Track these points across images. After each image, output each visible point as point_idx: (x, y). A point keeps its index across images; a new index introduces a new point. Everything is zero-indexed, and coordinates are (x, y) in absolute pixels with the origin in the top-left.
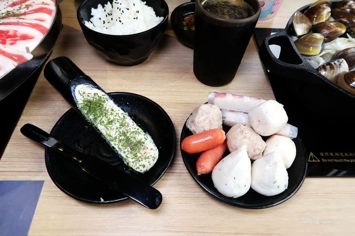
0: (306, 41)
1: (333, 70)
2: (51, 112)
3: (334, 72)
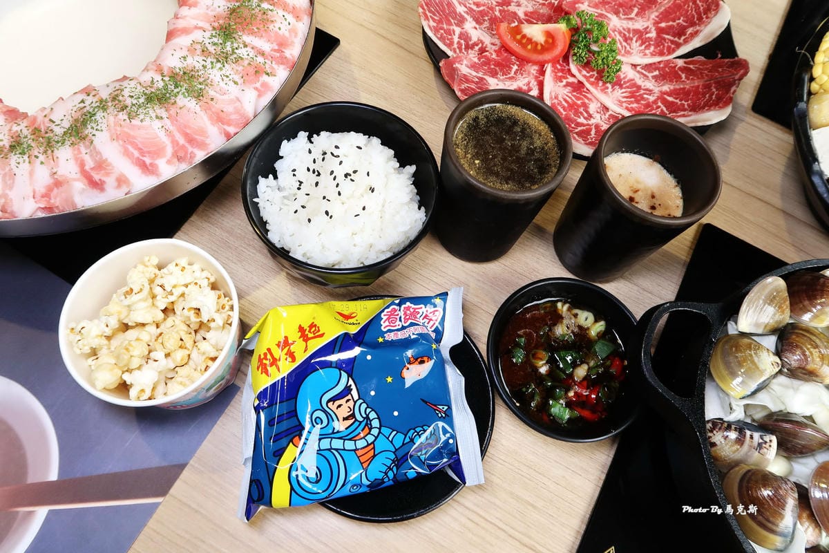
0: (737, 357)
1: (739, 447)
2: (239, 231)
3: (738, 450)
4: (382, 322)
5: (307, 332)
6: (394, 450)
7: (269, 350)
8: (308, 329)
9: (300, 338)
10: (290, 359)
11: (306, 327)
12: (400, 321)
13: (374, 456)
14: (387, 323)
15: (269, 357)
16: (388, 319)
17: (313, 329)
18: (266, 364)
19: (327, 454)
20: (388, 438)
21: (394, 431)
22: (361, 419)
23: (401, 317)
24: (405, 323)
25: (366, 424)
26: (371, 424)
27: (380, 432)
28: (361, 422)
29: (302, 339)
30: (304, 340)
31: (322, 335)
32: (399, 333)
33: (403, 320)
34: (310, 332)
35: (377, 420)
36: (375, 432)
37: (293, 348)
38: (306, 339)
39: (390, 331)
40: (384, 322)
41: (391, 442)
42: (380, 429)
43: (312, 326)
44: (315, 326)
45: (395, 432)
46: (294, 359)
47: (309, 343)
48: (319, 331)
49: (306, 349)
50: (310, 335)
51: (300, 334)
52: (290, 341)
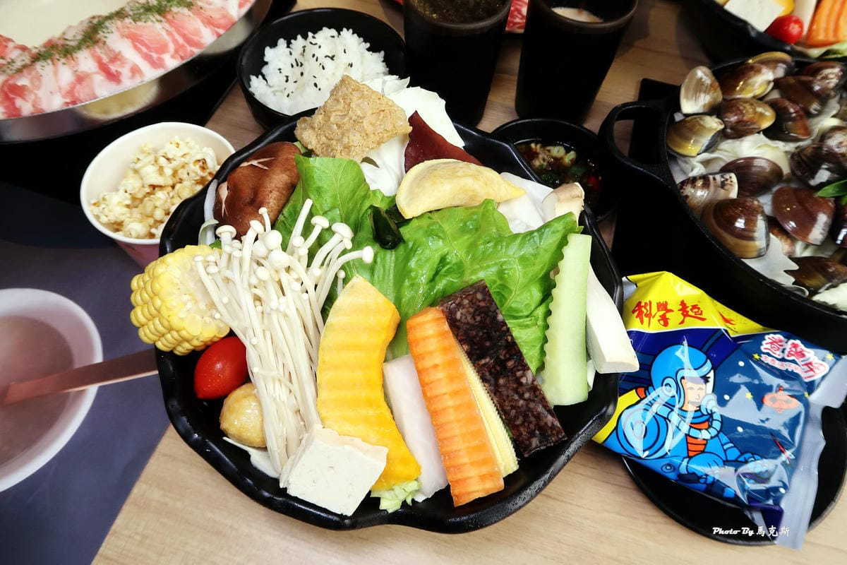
4: (764, 342)
5: (688, 309)
6: (725, 459)
7: (650, 302)
8: (691, 307)
9: (679, 310)
10: (662, 322)
11: (689, 304)
12: (783, 352)
13: (703, 452)
14: (768, 346)
15: (648, 307)
16: (771, 343)
17: (696, 310)
18: (643, 312)
19: (661, 421)
20: (723, 445)
21: (731, 442)
22: (705, 413)
23: (784, 349)
24: (788, 356)
25: (708, 420)
26: (712, 423)
27: (717, 435)
28: (703, 415)
29: (681, 312)
30: (682, 314)
31: (703, 319)
32: (777, 362)
33: (786, 352)
34: (691, 310)
35: (719, 424)
36: (714, 432)
37: (668, 315)
38: (685, 314)
39: (768, 354)
40: (767, 344)
41: (725, 451)
42: (719, 432)
43: (694, 307)
44: (699, 308)
45: (731, 445)
46: (666, 324)
47: (687, 319)
48: (701, 314)
49: (682, 322)
50: (690, 313)
51: (681, 307)
52: (669, 307)
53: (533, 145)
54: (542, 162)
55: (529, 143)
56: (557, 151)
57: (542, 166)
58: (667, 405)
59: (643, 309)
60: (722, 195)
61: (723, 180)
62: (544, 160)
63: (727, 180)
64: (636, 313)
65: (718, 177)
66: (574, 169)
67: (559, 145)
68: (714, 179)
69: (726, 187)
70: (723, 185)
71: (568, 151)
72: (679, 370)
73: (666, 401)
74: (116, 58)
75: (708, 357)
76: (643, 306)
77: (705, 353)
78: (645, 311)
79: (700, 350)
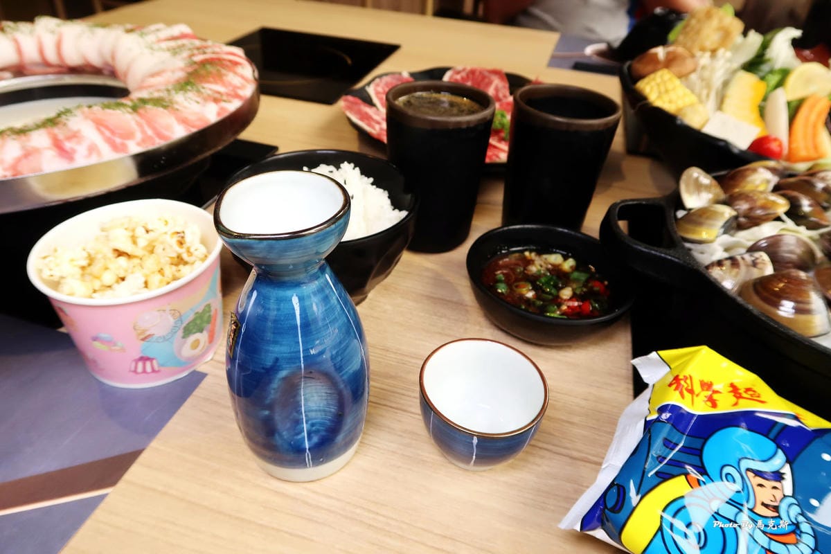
5: (741, 391)
7: (691, 376)
8: (744, 390)
9: (729, 392)
10: (709, 403)
11: (741, 386)
15: (688, 381)
17: (750, 393)
18: (683, 386)
22: (789, 522)
25: (793, 532)
26: (800, 536)
29: (732, 394)
30: (735, 396)
31: (762, 402)
34: (745, 392)
35: (812, 539)
36: (806, 550)
37: (715, 396)
38: (738, 396)
42: (813, 551)
43: (748, 389)
44: (754, 391)
46: (714, 405)
47: (741, 401)
48: (759, 397)
49: (736, 404)
50: (744, 395)
51: (731, 389)
52: (715, 387)
53: (527, 254)
54: (539, 268)
55: (522, 252)
56: (555, 259)
57: (539, 271)
58: (731, 502)
59: (682, 382)
60: (756, 274)
61: (753, 259)
62: (541, 266)
63: (757, 259)
64: (674, 386)
65: (747, 257)
66: (576, 275)
67: (555, 253)
68: (743, 259)
69: (759, 266)
70: (754, 264)
71: (565, 258)
72: (743, 458)
73: (730, 497)
74: (75, 136)
75: (779, 446)
76: (681, 379)
77: (774, 440)
78: (685, 385)
79: (766, 435)
